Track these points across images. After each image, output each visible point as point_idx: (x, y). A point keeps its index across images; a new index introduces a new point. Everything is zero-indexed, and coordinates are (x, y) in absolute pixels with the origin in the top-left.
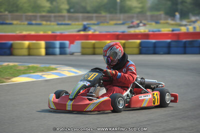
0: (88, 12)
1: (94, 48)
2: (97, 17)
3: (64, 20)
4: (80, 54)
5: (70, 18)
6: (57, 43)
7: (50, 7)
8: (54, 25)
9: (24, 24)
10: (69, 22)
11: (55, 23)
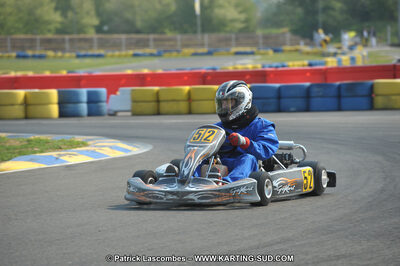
0: (138, 32)
1: (158, 101)
2: (155, 40)
3: (91, 47)
4: (129, 114)
5: (102, 44)
6: (83, 92)
7: (61, 23)
8: (70, 58)
9: (9, 57)
10: (102, 52)
11: (74, 54)
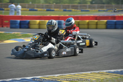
0: (104, 4)
2: (106, 6)
3: (86, 8)
5: (90, 7)
8: (79, 11)
9: (61, 11)
10: (89, 10)
11: (80, 10)
